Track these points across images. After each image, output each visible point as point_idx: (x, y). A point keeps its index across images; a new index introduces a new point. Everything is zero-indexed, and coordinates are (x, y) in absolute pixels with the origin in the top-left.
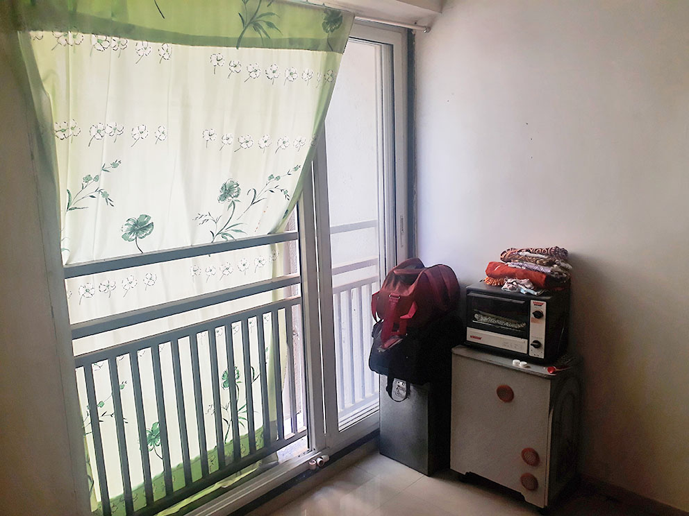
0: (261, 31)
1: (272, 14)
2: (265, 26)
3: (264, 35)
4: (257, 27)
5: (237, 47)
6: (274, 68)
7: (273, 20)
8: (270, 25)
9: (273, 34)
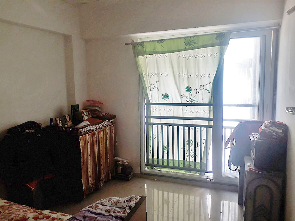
0: (192, 45)
1: (195, 40)
2: (193, 44)
3: (193, 46)
4: (190, 44)
5: (185, 51)
6: (197, 54)
7: (195, 41)
8: (195, 43)
9: (196, 45)
